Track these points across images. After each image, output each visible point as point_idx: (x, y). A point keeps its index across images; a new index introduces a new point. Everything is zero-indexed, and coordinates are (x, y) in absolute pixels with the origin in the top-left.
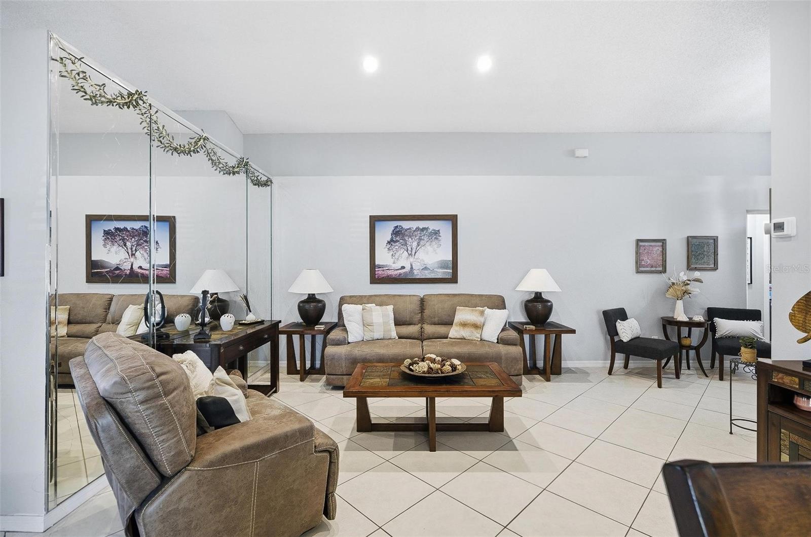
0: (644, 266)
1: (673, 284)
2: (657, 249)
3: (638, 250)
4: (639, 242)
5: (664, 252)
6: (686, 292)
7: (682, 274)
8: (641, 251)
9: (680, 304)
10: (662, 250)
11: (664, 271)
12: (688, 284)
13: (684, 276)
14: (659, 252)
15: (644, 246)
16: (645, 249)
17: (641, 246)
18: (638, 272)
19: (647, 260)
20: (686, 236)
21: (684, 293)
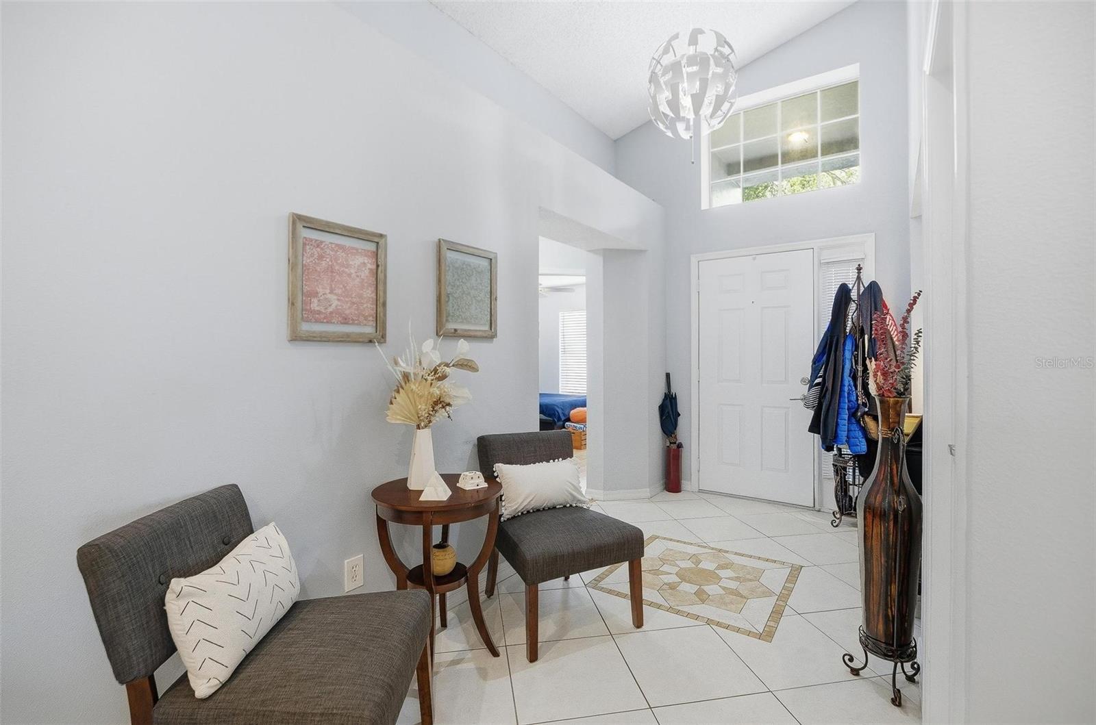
0: (316, 317)
1: (406, 377)
2: (359, 263)
3: (296, 257)
4: (299, 226)
5: (381, 275)
6: (440, 403)
7: (428, 345)
8: (307, 261)
9: (424, 439)
10: (374, 267)
11: (379, 336)
12: (443, 377)
13: (432, 352)
14: (365, 273)
15: (319, 244)
16: (321, 257)
17: (307, 242)
18: (297, 337)
19: (329, 298)
20: (436, 240)
21: (436, 403)
